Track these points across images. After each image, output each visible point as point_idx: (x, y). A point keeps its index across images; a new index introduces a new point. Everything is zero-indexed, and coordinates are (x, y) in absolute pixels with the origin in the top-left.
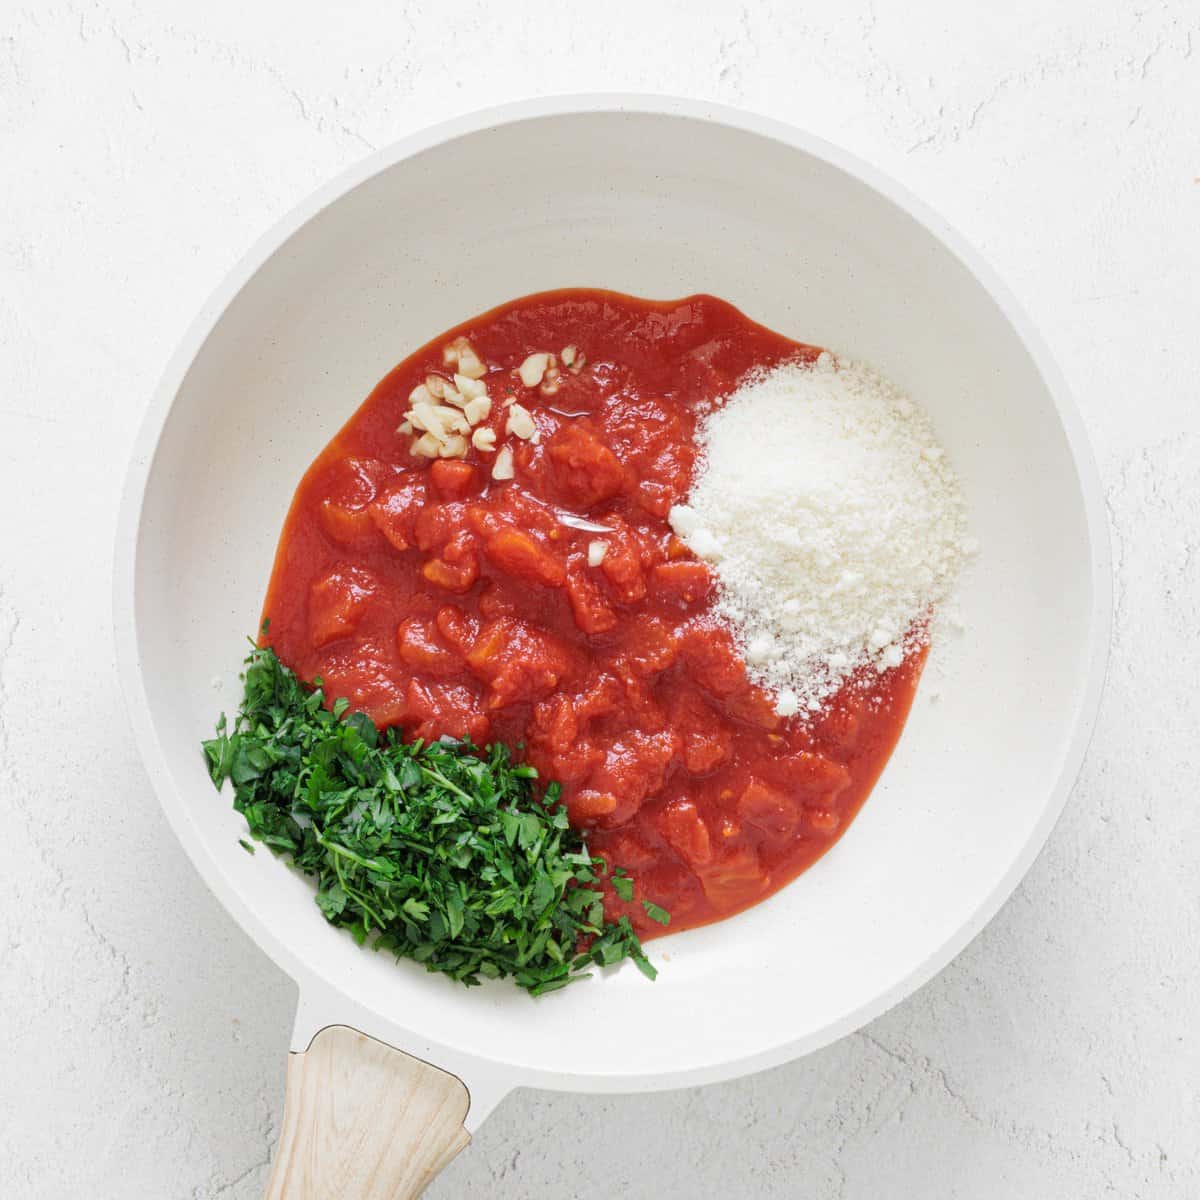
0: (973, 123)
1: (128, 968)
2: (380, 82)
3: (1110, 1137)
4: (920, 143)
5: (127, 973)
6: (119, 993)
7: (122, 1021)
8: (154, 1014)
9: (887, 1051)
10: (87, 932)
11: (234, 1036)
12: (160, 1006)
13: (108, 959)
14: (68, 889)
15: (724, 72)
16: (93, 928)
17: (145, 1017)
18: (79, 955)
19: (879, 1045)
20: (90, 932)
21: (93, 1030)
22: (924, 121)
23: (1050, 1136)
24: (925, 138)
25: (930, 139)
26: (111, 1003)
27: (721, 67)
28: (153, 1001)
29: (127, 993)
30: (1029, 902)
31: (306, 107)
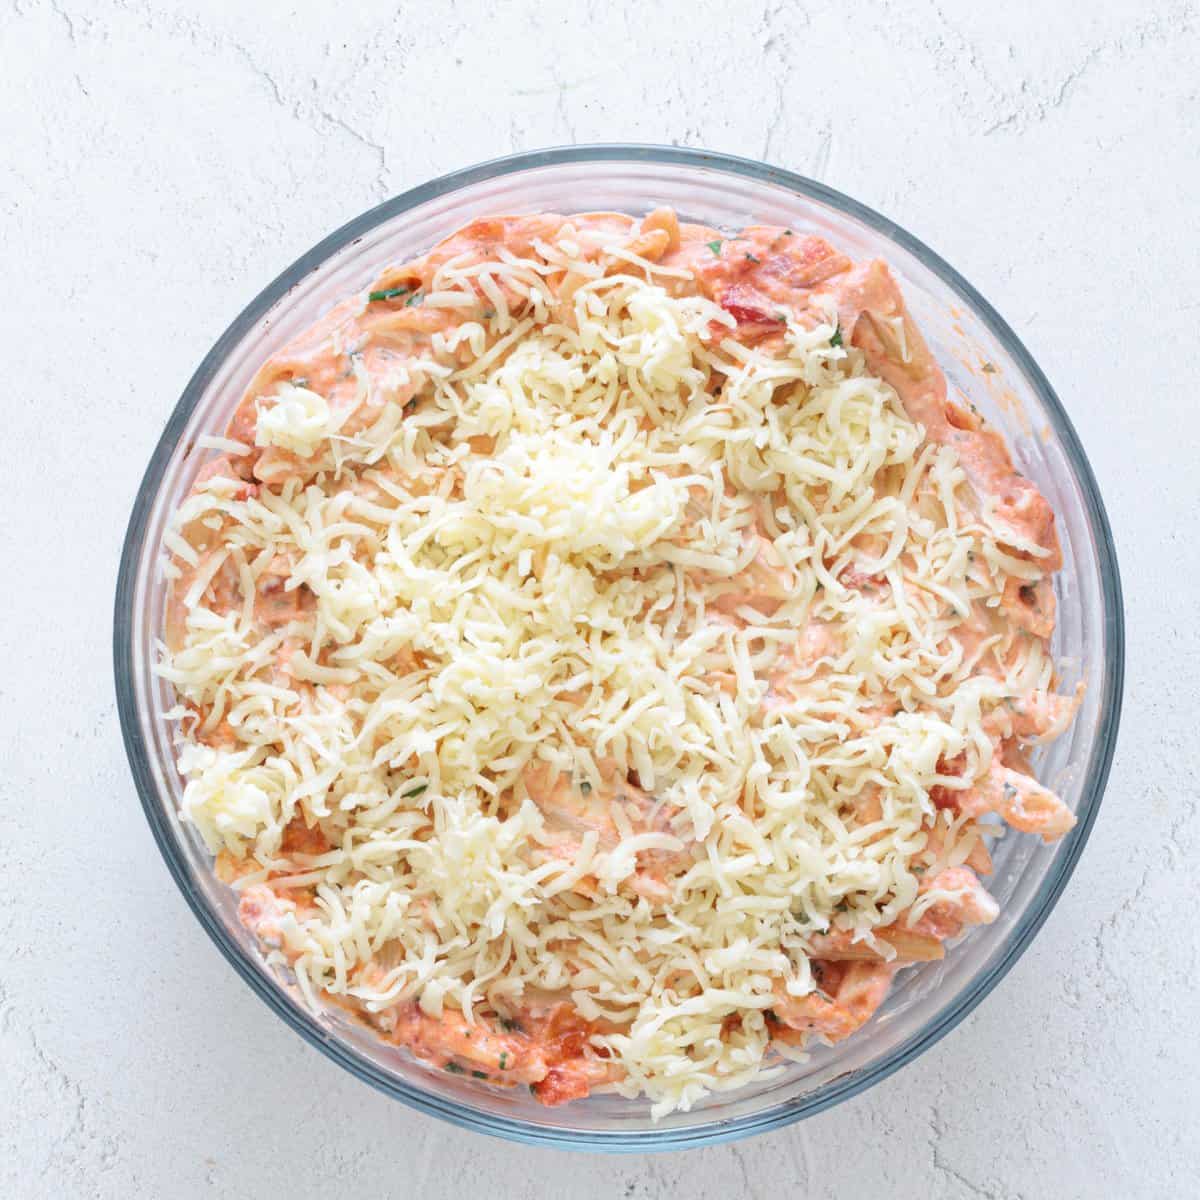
1: (83, 1100)
2: (366, 60)
4: (1000, 123)
5: (83, 1107)
6: (73, 1130)
7: (77, 1162)
8: (114, 1153)
9: (972, 1187)
10: (34, 1059)
11: (208, 1179)
12: (121, 1144)
13: (60, 1089)
14: (12, 1009)
15: (769, 44)
16: (41, 1054)
17: (104, 1158)
18: (26, 1086)
19: (964, 1180)
20: (38, 1058)
21: (43, 1173)
22: (1003, 99)
24: (1005, 118)
25: (1011, 119)
26: (65, 1140)
27: (764, 40)
28: (113, 1138)
29: (82, 1129)
30: (1137, 1011)
31: (280, 90)
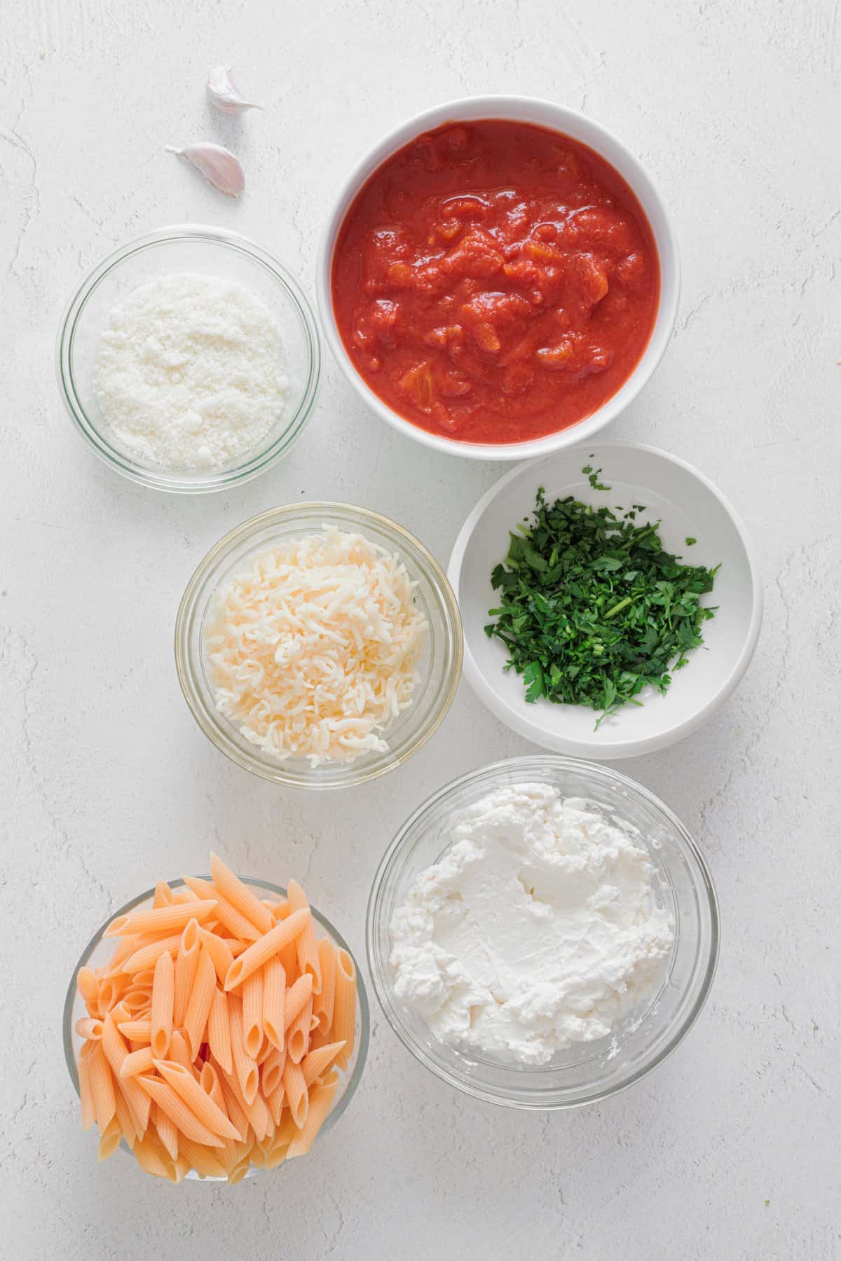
0: (686, 324)
3: (780, 1014)
23: (739, 1014)
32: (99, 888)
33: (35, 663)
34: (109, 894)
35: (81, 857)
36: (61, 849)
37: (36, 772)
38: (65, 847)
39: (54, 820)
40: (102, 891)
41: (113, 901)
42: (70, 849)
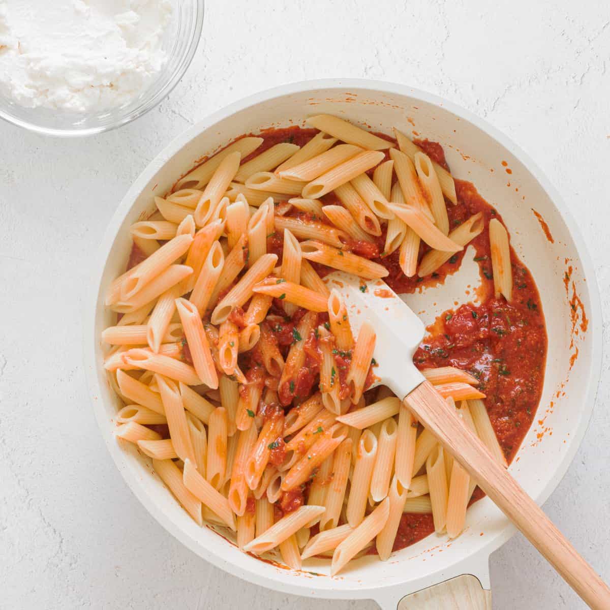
0: (494, 108)
2: (191, 87)
6: (58, 553)
7: (59, 567)
8: (75, 563)
10: (41, 521)
11: (116, 574)
12: (78, 559)
13: (52, 534)
14: (31, 499)
16: (44, 519)
17: (71, 565)
18: (37, 533)
21: (44, 571)
26: (54, 557)
28: (75, 556)
29: (61, 552)
32: (52, 530)
33: (4, 362)
34: (60, 536)
35: (39, 507)
36: (24, 502)
37: (5, 444)
38: (27, 501)
39: (19, 481)
40: (55, 533)
41: (63, 541)
42: (31, 502)
